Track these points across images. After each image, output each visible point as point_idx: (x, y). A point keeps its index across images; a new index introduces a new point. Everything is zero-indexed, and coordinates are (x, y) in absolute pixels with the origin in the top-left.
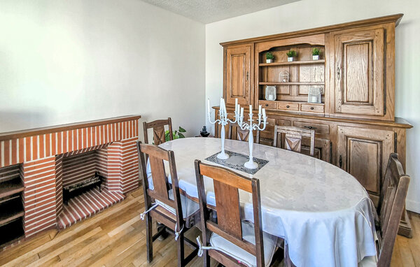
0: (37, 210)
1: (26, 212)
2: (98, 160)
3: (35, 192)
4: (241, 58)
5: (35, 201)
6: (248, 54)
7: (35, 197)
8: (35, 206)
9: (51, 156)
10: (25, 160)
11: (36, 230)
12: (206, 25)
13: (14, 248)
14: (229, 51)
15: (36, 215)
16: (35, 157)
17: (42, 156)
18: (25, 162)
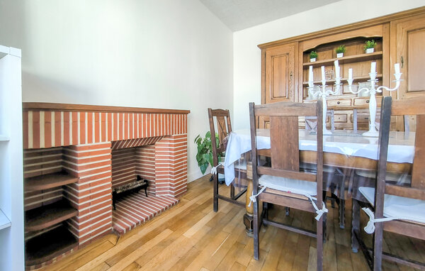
0: (92, 209)
1: (80, 211)
2: (139, 162)
3: (90, 185)
4: (284, 59)
5: (91, 198)
6: (292, 54)
7: (90, 191)
8: (90, 204)
9: (107, 142)
10: (79, 142)
11: (90, 235)
12: (235, 33)
13: (67, 258)
14: (268, 53)
15: (90, 216)
16: (90, 141)
17: (97, 140)
18: (79, 145)
